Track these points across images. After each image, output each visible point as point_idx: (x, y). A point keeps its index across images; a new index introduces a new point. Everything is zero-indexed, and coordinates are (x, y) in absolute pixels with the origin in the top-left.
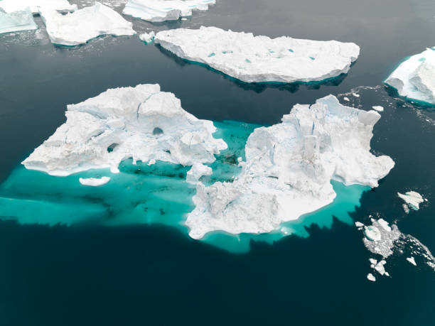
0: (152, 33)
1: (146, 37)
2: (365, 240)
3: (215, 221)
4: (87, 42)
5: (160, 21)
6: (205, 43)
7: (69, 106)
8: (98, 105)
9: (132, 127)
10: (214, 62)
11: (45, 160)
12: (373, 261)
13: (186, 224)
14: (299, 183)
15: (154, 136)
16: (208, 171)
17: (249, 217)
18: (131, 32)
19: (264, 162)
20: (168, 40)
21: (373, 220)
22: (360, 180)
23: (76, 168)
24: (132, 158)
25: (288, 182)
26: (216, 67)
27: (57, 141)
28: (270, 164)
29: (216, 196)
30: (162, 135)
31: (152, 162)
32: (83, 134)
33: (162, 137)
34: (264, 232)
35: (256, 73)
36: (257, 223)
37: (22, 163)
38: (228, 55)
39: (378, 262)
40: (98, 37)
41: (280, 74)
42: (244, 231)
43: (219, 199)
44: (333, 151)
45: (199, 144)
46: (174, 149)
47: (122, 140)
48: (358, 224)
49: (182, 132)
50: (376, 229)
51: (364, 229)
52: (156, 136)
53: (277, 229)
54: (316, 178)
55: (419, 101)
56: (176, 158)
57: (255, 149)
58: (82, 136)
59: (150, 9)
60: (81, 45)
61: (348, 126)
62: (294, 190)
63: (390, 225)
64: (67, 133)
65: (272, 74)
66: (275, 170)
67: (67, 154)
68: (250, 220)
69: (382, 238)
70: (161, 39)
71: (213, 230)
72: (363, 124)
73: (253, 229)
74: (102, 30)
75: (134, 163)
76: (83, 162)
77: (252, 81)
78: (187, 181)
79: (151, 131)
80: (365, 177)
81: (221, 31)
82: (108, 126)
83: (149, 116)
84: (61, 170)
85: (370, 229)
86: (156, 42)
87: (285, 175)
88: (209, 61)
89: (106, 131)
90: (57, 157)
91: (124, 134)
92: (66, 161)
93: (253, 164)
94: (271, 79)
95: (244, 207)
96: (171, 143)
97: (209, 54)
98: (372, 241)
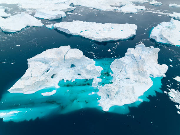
0: (52, 24)
1: (50, 26)
2: (170, 98)
3: (112, 101)
4: (22, 30)
5: (53, 19)
6: (77, 27)
7: (28, 60)
8: (45, 57)
9: (62, 66)
10: (84, 35)
11: (22, 87)
12: (177, 106)
13: (99, 105)
14: (139, 79)
15: (71, 68)
16: (100, 80)
17: (126, 97)
18: (42, 24)
19: (122, 73)
20: (60, 27)
21: (169, 90)
22: (159, 75)
23: (38, 88)
24: (63, 80)
25: (134, 80)
26: (85, 37)
27: (27, 77)
28: (125, 73)
29: (111, 90)
30: (75, 67)
31: (74, 80)
32: (40, 72)
33: (75, 68)
34: (133, 102)
35: (103, 38)
36: (130, 99)
37: (8, 90)
38: (88, 31)
39: (178, 106)
40: (26, 27)
41: (113, 37)
42: (125, 104)
43: (113, 91)
44: (146, 65)
45: (94, 69)
46: (83, 73)
47: (57, 72)
48: (165, 92)
49: (86, 65)
50: (172, 93)
51: (168, 94)
52: (72, 68)
53: (137, 100)
54: (145, 77)
55: (164, 43)
56: (84, 77)
57: (116, 68)
58: (40, 73)
59: (47, 14)
60: (19, 31)
61: (149, 55)
62: (137, 82)
63: (176, 90)
64: (32, 72)
65: (110, 38)
66: (128, 76)
67: (34, 82)
68: (126, 98)
69: (175, 96)
70: (57, 27)
71: (112, 106)
72: (155, 53)
73: (129, 102)
74: (28, 24)
75: (65, 82)
76: (41, 85)
77: (102, 41)
78: (93, 86)
79: (70, 66)
80: (160, 73)
81: (82, 22)
82: (51, 66)
83: (70, 60)
84: (31, 90)
85: (170, 94)
86: (55, 28)
87: (132, 77)
88: (82, 34)
89: (51, 69)
90: (29, 84)
91: (58, 69)
92: (34, 85)
93: (118, 74)
94: (109, 40)
95: (122, 93)
96: (81, 70)
97: (80, 31)
98: (173, 98)
